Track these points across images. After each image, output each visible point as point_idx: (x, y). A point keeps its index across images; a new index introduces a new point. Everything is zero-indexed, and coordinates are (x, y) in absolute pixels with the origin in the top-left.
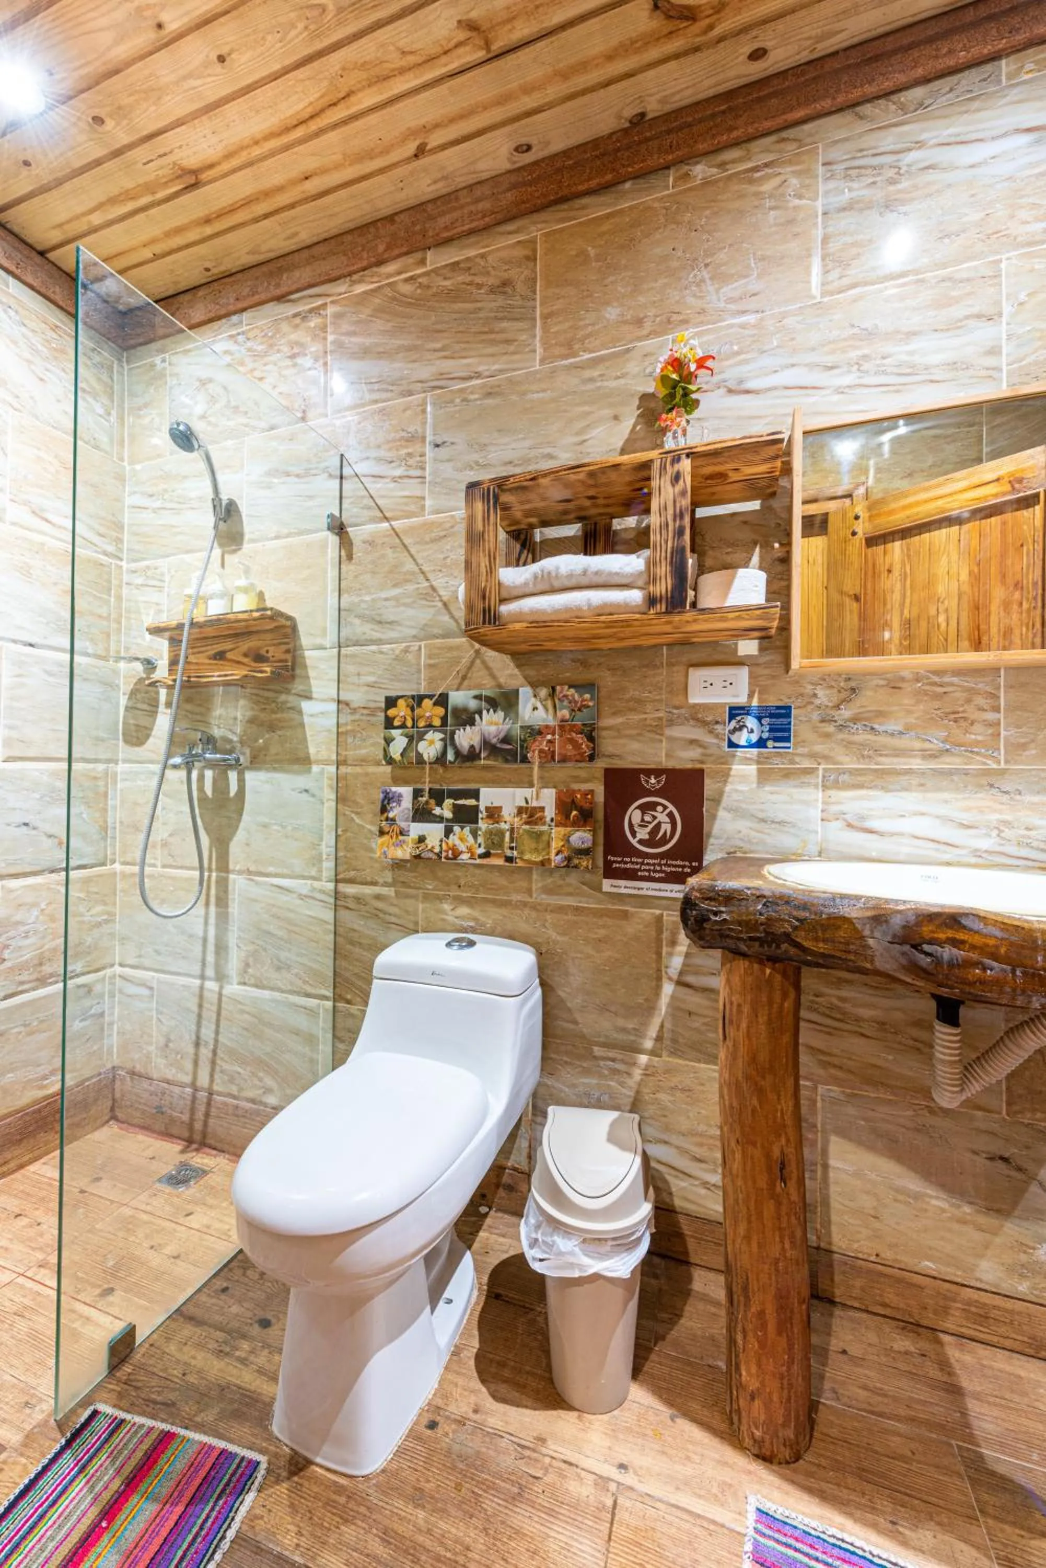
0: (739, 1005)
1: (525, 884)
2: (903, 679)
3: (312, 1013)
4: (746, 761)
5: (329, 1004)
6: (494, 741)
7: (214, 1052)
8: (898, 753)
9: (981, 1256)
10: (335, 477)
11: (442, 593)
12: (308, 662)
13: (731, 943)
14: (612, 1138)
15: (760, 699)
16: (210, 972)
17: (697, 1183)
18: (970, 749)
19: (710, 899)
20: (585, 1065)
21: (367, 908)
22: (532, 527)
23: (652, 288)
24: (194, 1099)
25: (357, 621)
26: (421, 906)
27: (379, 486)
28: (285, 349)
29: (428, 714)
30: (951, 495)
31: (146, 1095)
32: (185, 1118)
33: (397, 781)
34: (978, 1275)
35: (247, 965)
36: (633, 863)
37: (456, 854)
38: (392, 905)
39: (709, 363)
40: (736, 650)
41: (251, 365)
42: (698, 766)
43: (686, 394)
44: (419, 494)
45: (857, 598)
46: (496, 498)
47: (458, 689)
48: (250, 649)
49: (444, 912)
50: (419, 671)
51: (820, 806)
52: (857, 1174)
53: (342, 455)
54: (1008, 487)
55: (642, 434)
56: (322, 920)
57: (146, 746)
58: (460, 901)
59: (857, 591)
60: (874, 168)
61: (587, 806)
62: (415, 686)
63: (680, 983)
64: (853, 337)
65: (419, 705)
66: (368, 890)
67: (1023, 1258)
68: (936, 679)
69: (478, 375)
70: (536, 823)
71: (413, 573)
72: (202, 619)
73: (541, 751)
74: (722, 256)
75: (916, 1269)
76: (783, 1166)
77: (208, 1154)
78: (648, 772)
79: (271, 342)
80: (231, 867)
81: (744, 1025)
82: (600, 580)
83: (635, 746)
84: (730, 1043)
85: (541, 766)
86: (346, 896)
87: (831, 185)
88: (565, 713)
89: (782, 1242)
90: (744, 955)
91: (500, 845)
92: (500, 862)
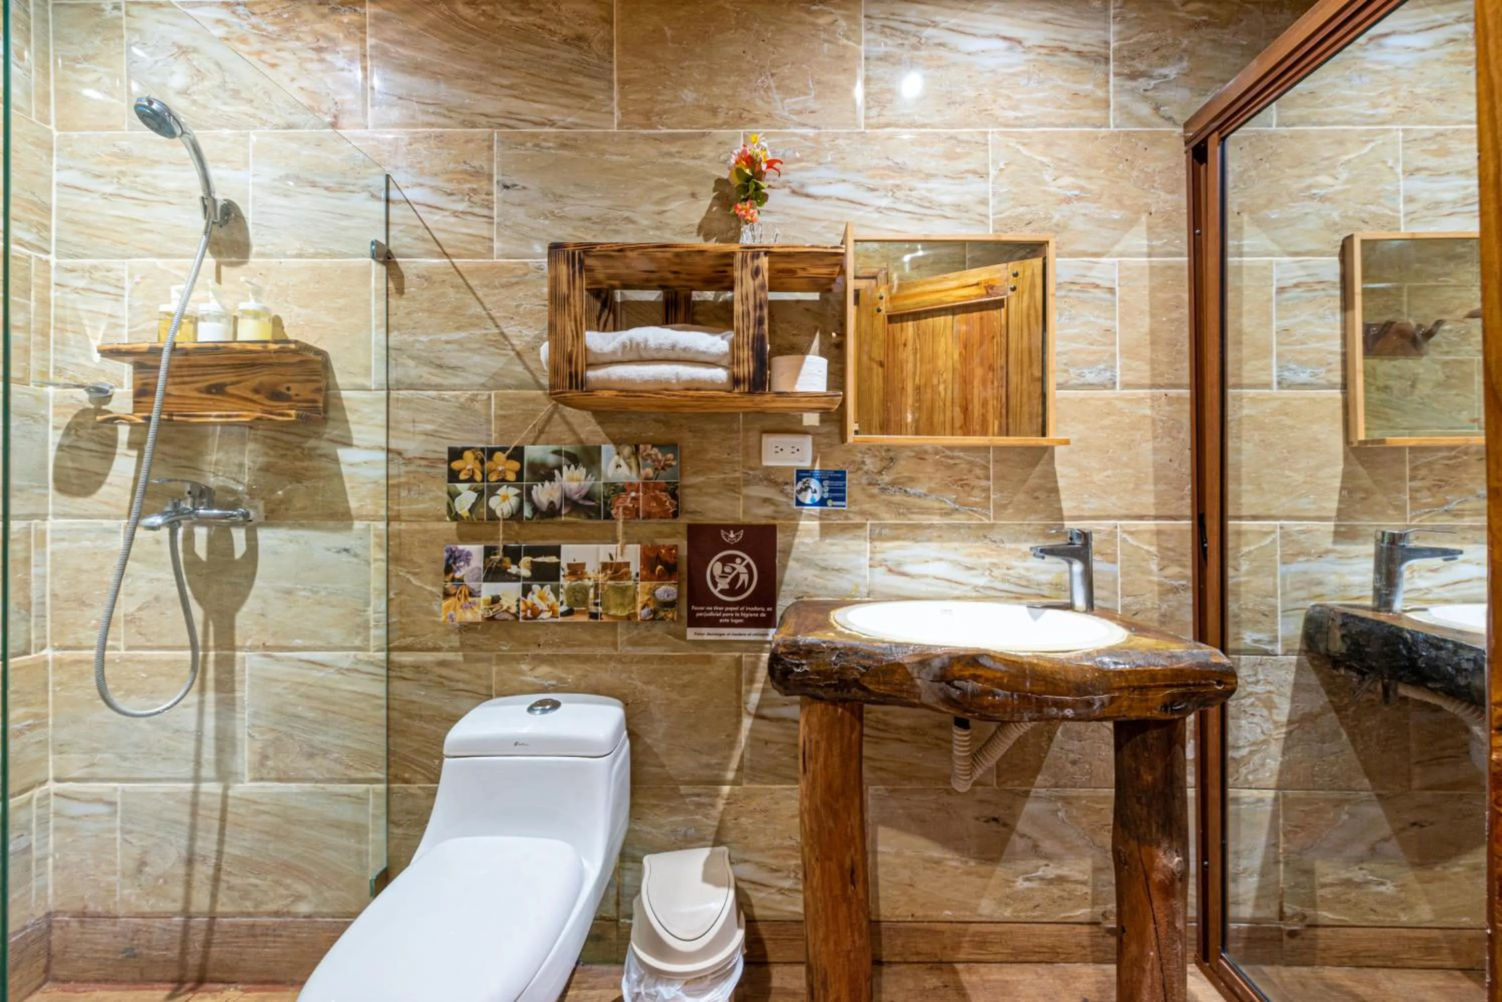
0: (817, 742)
1: (610, 639)
2: (926, 452)
3: (360, 800)
4: (811, 517)
5: (382, 787)
6: (576, 497)
7: (218, 868)
8: (925, 511)
9: (980, 897)
10: (379, 199)
11: (514, 342)
12: (346, 404)
13: (810, 690)
14: (708, 878)
15: (821, 465)
16: (208, 771)
17: (773, 891)
18: (971, 507)
19: (793, 653)
20: (672, 804)
21: (429, 676)
22: (613, 288)
23: (726, 83)
24: (186, 928)
25: (411, 363)
26: (494, 669)
27: (437, 218)
28: (310, 39)
29: (500, 468)
30: (946, 290)
31: (105, 939)
32: (174, 954)
33: (464, 538)
34: (979, 911)
35: (265, 757)
36: (714, 611)
37: (536, 613)
38: (460, 670)
39: (777, 165)
40: (801, 421)
41: (257, 46)
42: (772, 522)
43: (758, 188)
44: (485, 233)
45: (881, 364)
46: (581, 262)
47: (534, 444)
48: (261, 384)
49: (522, 673)
50: (489, 421)
51: (868, 555)
52: (898, 854)
53: (388, 176)
54: (984, 292)
55: (718, 216)
56: (369, 695)
57: (95, 497)
58: (540, 660)
59: (882, 358)
60: (902, 32)
61: (671, 561)
62: (485, 438)
63: (758, 716)
64: (889, 168)
65: (490, 458)
66: (429, 657)
67: (1008, 891)
68: (949, 453)
69: (553, 124)
70: (621, 578)
71: (478, 317)
72: (190, 345)
73: (625, 508)
74: (786, 70)
75: (940, 919)
76: (853, 872)
77: (210, 991)
78: (728, 528)
79: (288, 25)
80: (238, 642)
81: (821, 759)
82: (688, 356)
83: (715, 503)
84: (809, 775)
85: (625, 523)
86: (401, 666)
87: (872, 36)
88: (649, 471)
89: (853, 936)
90: (821, 699)
91: (584, 602)
92: (585, 619)
